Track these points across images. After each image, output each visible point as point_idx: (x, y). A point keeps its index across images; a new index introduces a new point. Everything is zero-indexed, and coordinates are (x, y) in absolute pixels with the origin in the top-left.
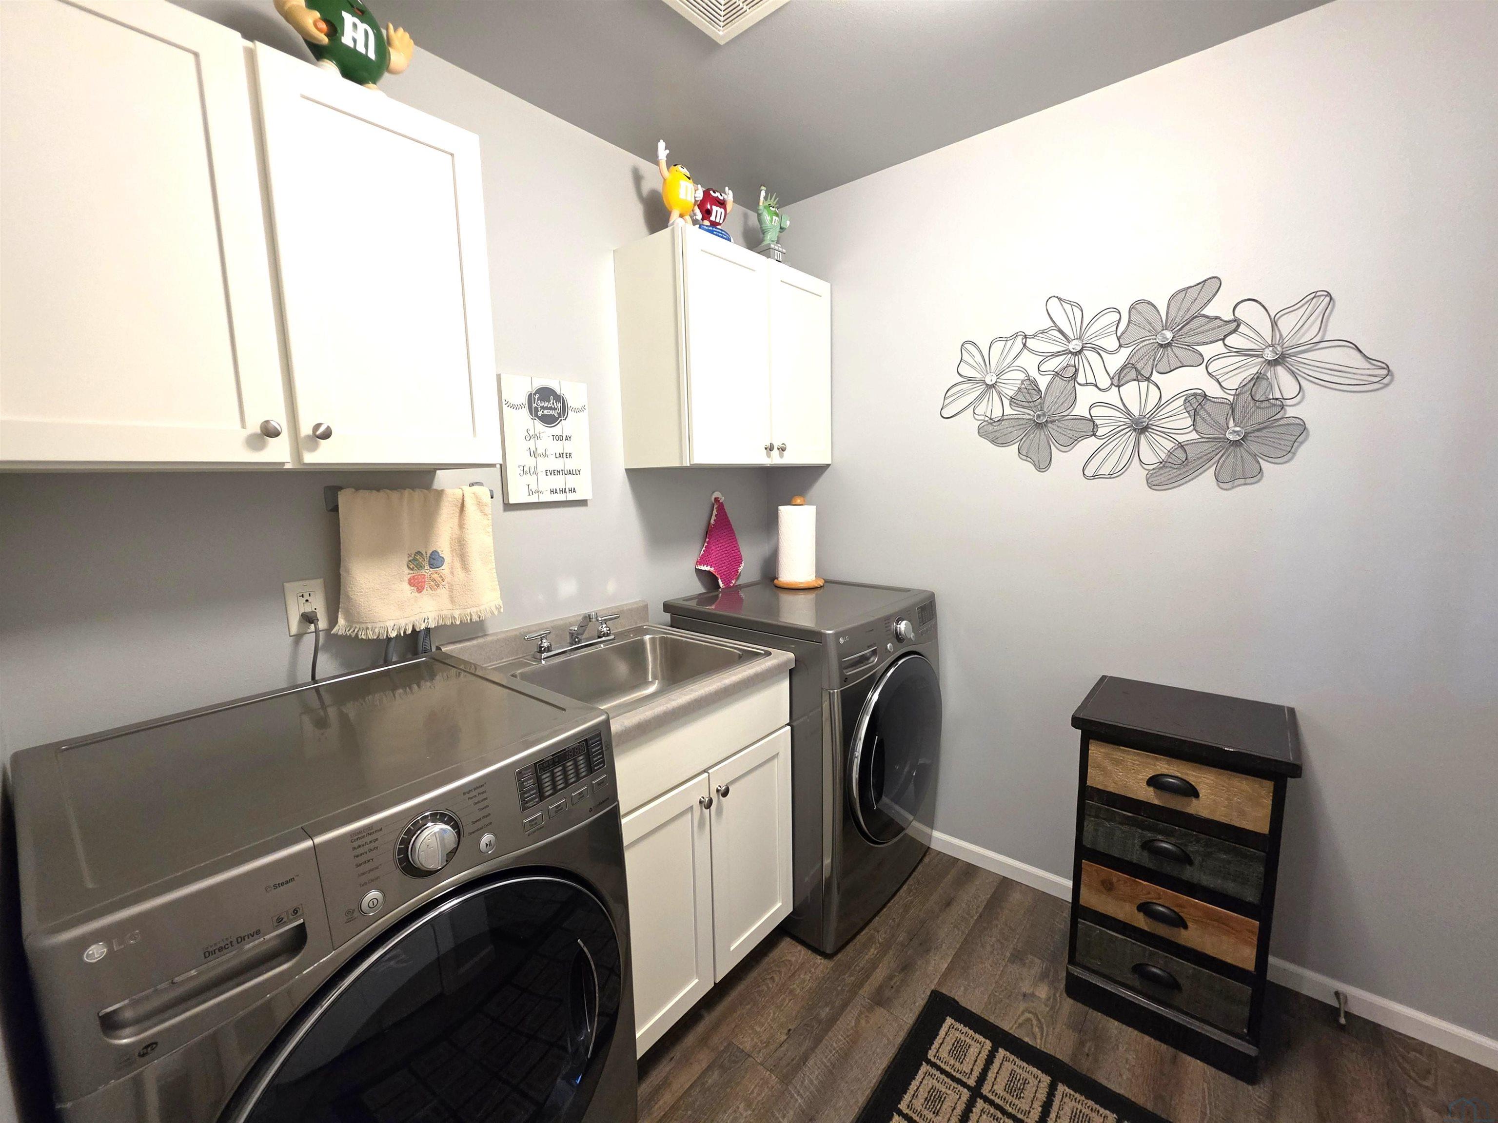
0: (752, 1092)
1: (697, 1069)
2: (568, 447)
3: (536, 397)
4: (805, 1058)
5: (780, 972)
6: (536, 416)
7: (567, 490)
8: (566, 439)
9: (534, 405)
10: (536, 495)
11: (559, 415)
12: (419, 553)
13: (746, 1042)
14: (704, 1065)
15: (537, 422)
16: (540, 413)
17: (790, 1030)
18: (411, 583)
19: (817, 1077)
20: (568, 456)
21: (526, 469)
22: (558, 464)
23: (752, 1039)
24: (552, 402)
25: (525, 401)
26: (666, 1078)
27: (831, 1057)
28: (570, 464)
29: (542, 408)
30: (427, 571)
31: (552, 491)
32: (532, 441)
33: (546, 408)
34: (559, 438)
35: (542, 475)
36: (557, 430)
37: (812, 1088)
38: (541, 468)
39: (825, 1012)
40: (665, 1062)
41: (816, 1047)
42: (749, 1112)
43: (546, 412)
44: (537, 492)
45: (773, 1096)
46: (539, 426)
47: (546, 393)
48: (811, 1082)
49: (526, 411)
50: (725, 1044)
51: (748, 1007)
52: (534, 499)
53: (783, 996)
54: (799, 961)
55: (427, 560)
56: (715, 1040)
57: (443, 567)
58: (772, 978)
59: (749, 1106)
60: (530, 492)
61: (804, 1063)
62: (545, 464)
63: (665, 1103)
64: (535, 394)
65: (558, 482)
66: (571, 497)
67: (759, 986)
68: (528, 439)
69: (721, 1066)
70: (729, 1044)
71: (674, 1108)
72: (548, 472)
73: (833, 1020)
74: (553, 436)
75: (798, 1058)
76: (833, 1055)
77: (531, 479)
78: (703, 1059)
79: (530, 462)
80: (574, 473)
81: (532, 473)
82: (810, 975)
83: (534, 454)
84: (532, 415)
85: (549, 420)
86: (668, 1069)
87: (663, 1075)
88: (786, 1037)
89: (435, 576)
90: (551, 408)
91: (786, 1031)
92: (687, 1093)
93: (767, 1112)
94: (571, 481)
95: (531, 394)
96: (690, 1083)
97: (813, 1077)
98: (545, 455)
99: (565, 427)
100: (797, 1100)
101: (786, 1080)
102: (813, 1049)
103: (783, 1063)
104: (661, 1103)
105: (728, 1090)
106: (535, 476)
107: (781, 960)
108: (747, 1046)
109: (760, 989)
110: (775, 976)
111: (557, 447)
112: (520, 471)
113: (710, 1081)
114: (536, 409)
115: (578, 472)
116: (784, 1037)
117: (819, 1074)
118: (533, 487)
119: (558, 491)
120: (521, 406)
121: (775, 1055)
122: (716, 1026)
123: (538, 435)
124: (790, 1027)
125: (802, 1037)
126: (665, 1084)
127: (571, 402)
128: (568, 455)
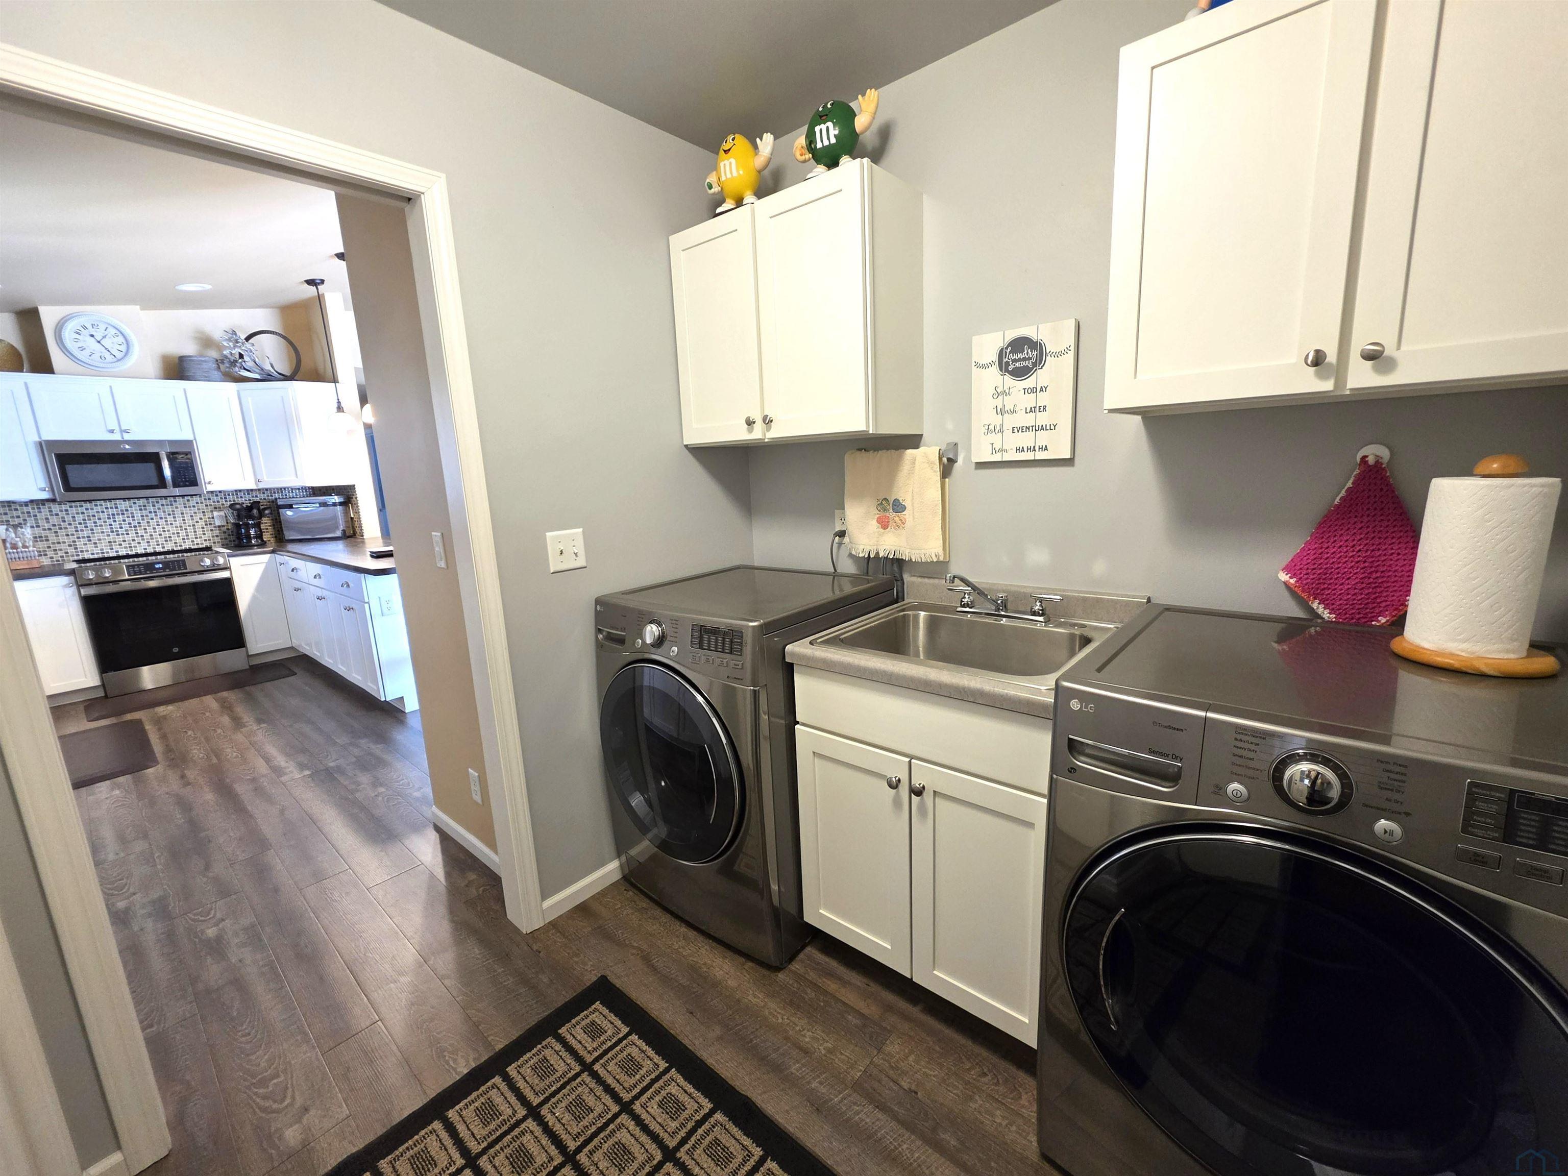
0: (842, 1054)
1: (861, 1005)
2: (1042, 399)
3: (1008, 351)
4: (881, 1107)
5: (997, 1084)
6: (1007, 371)
7: (1037, 448)
8: (1041, 390)
9: (1005, 360)
10: (999, 454)
11: (1035, 365)
12: (885, 499)
13: (894, 1047)
14: (865, 1011)
15: (1008, 378)
16: (1011, 368)
17: (916, 1093)
18: (879, 521)
19: (863, 1120)
20: (1042, 410)
21: (991, 427)
22: (1029, 420)
23: (898, 1053)
24: (1026, 352)
25: (994, 357)
26: (850, 984)
27: (888, 1140)
28: (1043, 419)
29: (1015, 361)
30: (891, 514)
31: (1018, 450)
32: (1000, 398)
33: (1020, 360)
34: (1033, 390)
35: (1008, 433)
36: (1030, 382)
37: (849, 1114)
38: (1008, 426)
39: (948, 1138)
40: (865, 980)
41: (898, 1121)
42: (823, 1052)
43: (1018, 364)
44: (1001, 450)
45: (840, 1073)
46: (1009, 380)
47: (1019, 344)
48: (858, 1113)
49: (995, 369)
50: (889, 1028)
51: (937, 1048)
52: (997, 458)
53: (960, 1086)
54: (1024, 1110)
55: (891, 505)
56: (893, 1019)
57: (904, 513)
58: (985, 1075)
59: (830, 1051)
60: (994, 451)
61: (877, 1107)
62: (1010, 421)
63: (828, 985)
64: (1007, 348)
65: (1026, 439)
66: (1041, 455)
67: (968, 1059)
68: (995, 397)
69: (865, 1026)
70: (889, 1031)
71: (826, 993)
72: (1015, 429)
73: (939, 1148)
74: (1024, 389)
75: (883, 1100)
76: (891, 1143)
77: (996, 439)
78: (871, 1010)
79: (996, 420)
80: (1048, 428)
81: (996, 431)
82: (1004, 1123)
83: (1001, 412)
84: (1001, 370)
85: (1020, 373)
86: (859, 984)
87: (853, 981)
88: (906, 1088)
89: (897, 519)
90: (1024, 359)
91: (913, 1087)
92: (838, 1000)
93: (825, 1068)
94: (1043, 438)
95: (1002, 349)
96: (847, 1002)
97: (861, 1115)
98: (1014, 411)
99: (1042, 376)
100: (837, 1097)
101: (857, 1086)
102: (895, 1117)
103: (876, 1085)
104: (829, 982)
105: (843, 1033)
106: (1000, 434)
107: (1017, 1086)
108: (889, 1048)
109: (965, 1060)
110: (989, 1077)
111: (1030, 401)
112: (984, 430)
113: (850, 1017)
114: (1007, 364)
115: (1052, 427)
116: (905, 1085)
117: (866, 1123)
118: (998, 446)
119: (1026, 450)
120: (992, 364)
121: (883, 1076)
122: (906, 1018)
123: (1007, 391)
124: (919, 1094)
125: (908, 1106)
126: (845, 983)
127: (1049, 347)
128: (1042, 408)
